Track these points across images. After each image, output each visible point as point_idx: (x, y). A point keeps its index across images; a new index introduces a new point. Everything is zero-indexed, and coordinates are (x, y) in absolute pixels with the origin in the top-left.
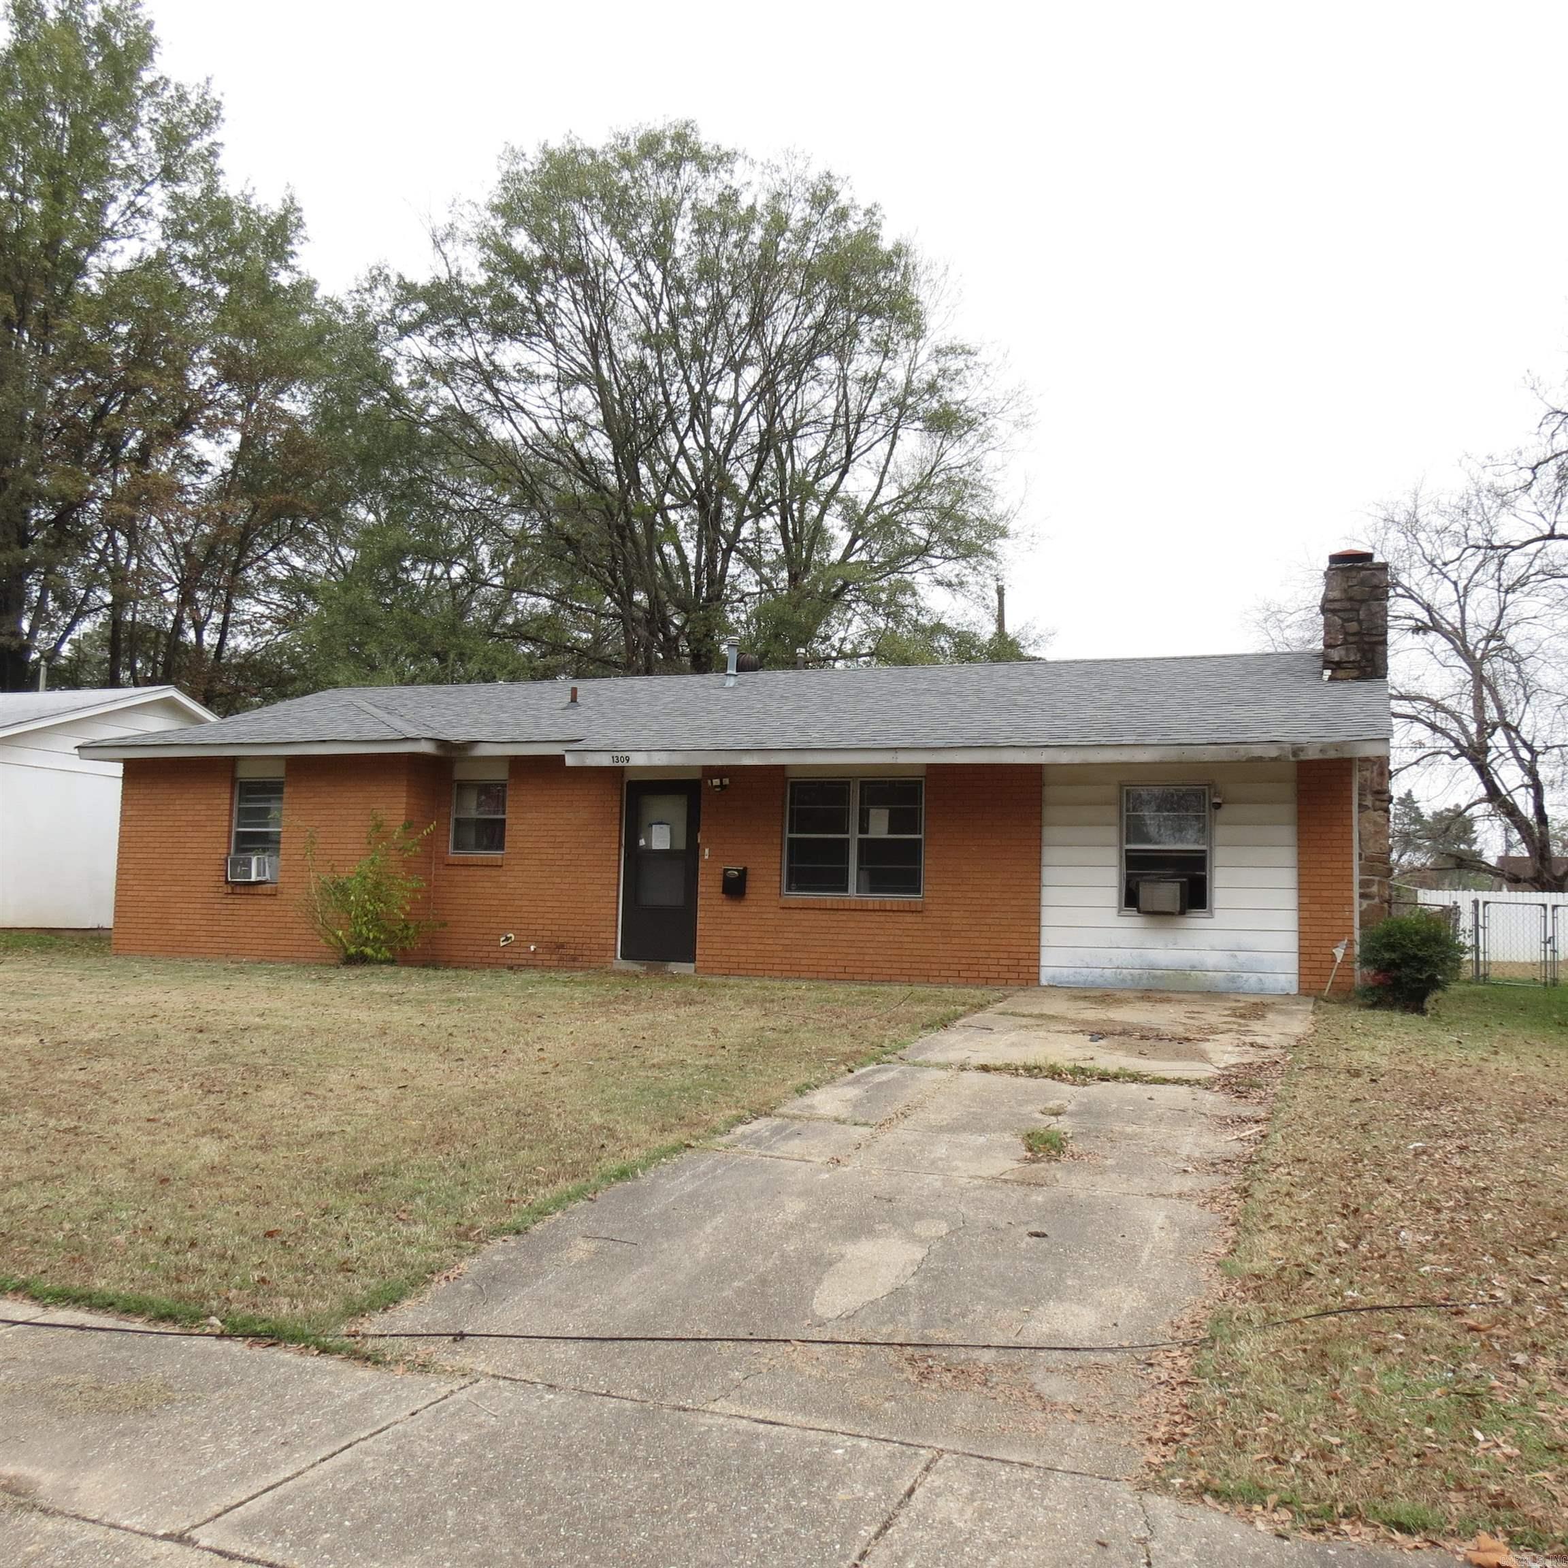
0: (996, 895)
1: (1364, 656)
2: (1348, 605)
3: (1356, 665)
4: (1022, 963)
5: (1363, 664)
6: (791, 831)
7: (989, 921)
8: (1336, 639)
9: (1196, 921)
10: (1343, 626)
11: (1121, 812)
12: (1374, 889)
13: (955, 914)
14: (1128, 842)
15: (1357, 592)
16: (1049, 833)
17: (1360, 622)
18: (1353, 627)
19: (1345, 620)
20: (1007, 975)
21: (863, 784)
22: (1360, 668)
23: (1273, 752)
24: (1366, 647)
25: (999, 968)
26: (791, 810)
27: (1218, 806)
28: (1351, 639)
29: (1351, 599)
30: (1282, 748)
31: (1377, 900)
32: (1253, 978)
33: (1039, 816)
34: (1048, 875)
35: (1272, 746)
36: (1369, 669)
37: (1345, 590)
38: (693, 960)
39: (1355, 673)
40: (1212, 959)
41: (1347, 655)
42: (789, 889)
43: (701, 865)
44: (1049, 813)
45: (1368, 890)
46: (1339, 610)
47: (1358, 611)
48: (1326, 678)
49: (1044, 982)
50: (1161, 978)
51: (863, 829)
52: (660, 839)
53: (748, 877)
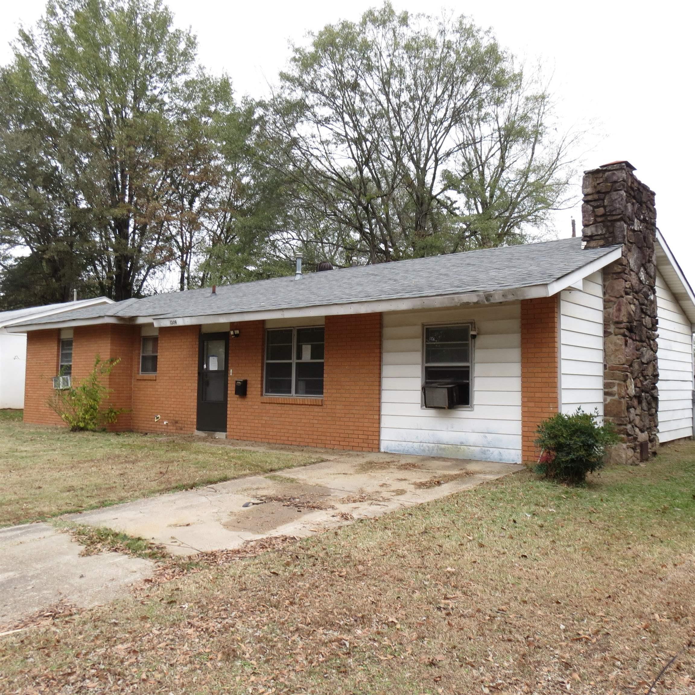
0: (357, 396)
1: (607, 230)
2: (596, 196)
3: (602, 237)
4: (370, 437)
5: (606, 236)
6: (267, 359)
7: (354, 411)
8: (589, 221)
9: (463, 413)
10: (593, 211)
11: (423, 342)
12: (615, 389)
13: (338, 407)
14: (427, 362)
15: (603, 187)
16: (386, 357)
17: (605, 207)
18: (601, 211)
19: (595, 207)
20: (363, 445)
21: (299, 331)
22: (605, 239)
23: (474, 299)
24: (609, 224)
25: (358, 440)
26: (268, 346)
27: (474, 337)
28: (599, 219)
29: (599, 192)
30: (478, 296)
31: (616, 397)
32: (496, 452)
33: (380, 347)
34: (386, 383)
35: (474, 294)
36: (610, 239)
37: (595, 187)
38: (225, 431)
39: (602, 242)
40: (473, 438)
41: (597, 231)
42: (266, 392)
43: (229, 378)
44: (387, 344)
45: (610, 390)
46: (591, 201)
47: (603, 200)
48: (583, 247)
49: (382, 450)
50: (444, 449)
51: (299, 357)
52: (213, 365)
53: (248, 386)
